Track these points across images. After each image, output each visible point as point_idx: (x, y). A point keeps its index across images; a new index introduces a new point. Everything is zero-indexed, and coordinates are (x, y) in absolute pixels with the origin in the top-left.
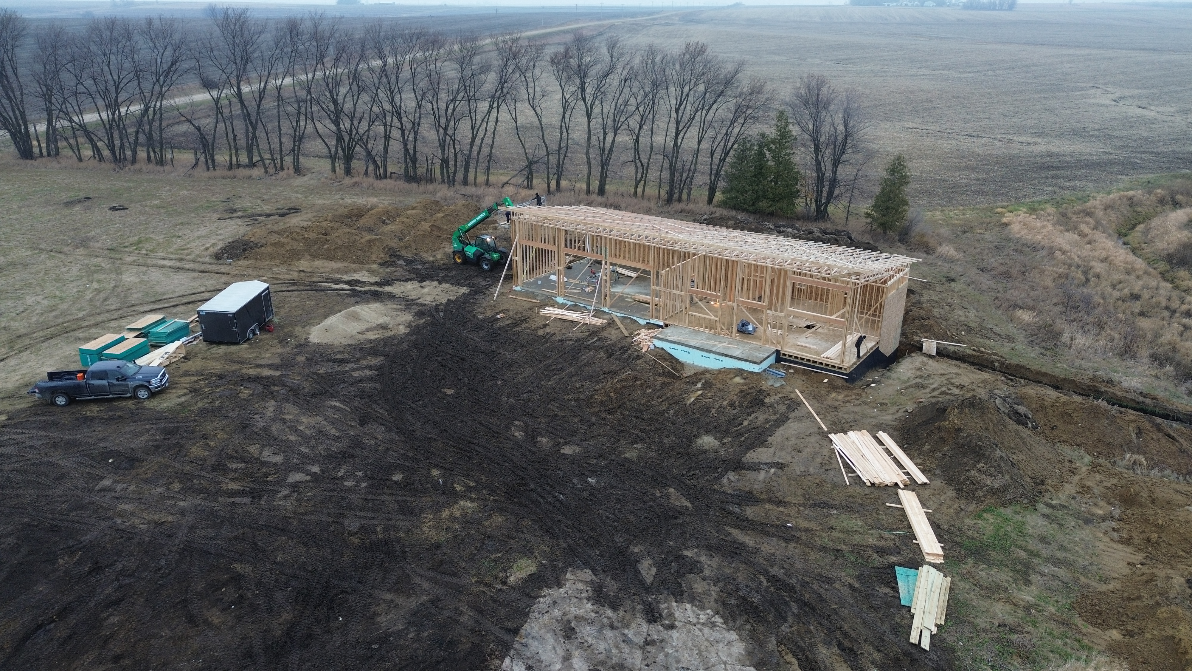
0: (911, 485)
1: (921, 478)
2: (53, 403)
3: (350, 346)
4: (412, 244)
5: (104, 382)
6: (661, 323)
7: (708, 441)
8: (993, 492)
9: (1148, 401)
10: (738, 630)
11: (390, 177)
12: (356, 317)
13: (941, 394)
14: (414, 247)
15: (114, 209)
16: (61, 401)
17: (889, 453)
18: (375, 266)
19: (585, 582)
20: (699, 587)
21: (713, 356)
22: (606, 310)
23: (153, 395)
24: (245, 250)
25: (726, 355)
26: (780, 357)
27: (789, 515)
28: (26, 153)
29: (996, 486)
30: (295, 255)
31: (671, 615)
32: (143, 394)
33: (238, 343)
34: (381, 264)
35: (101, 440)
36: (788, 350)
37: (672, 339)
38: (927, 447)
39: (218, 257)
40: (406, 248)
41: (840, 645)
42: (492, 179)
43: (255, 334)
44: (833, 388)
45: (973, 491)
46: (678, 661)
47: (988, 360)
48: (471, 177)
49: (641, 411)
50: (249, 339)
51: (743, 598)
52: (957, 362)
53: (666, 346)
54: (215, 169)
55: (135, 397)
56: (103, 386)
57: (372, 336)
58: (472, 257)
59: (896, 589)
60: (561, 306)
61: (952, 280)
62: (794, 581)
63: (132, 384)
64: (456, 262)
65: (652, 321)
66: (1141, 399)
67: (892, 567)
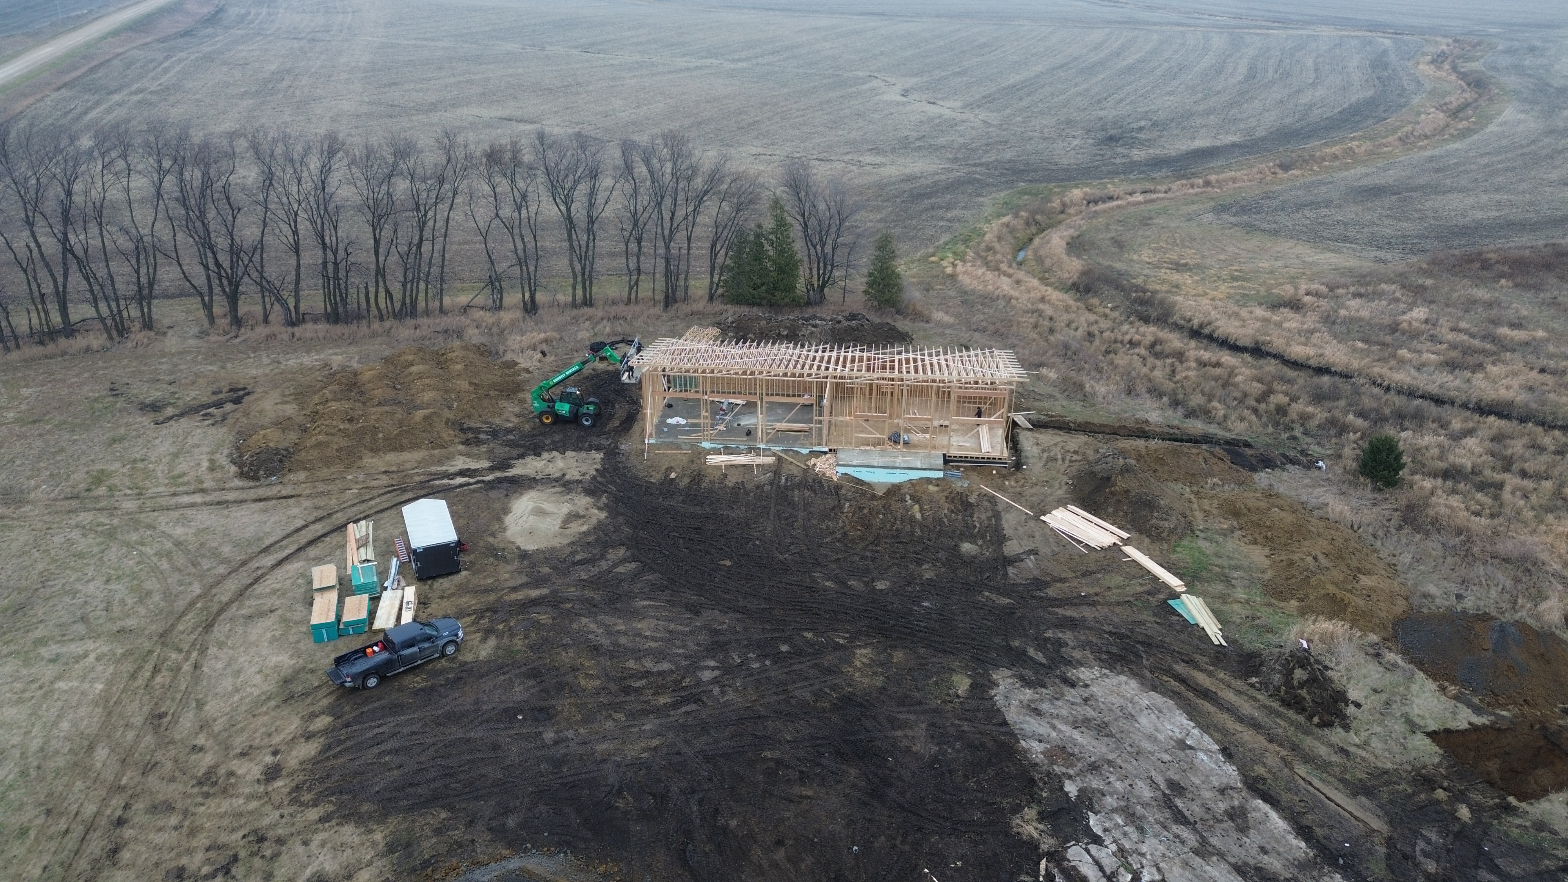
0: (1126, 542)
1: (1125, 535)
3: (572, 544)
5: (415, 649)
6: (826, 449)
7: (967, 547)
9: (1176, 431)
10: (1122, 672)
12: (543, 512)
13: (1071, 462)
16: (372, 682)
17: (1089, 520)
18: (461, 448)
19: (1010, 677)
20: (1077, 654)
21: (898, 471)
22: (761, 446)
25: (911, 468)
26: (947, 460)
27: (1076, 587)
29: (1170, 526)
30: (349, 454)
31: (1078, 678)
32: (450, 649)
33: (458, 572)
34: (465, 444)
35: (476, 703)
36: (953, 452)
37: (855, 463)
39: (248, 477)
40: (466, 417)
41: (1183, 661)
44: (1005, 476)
45: (1160, 534)
46: (1113, 704)
47: (1064, 422)
49: (897, 536)
51: (1108, 653)
53: (850, 471)
55: (443, 655)
56: (415, 653)
57: (579, 528)
58: (566, 415)
59: (1180, 615)
60: (717, 452)
62: (1123, 631)
63: (441, 643)
65: (815, 449)
66: (1172, 431)
67: (1165, 601)
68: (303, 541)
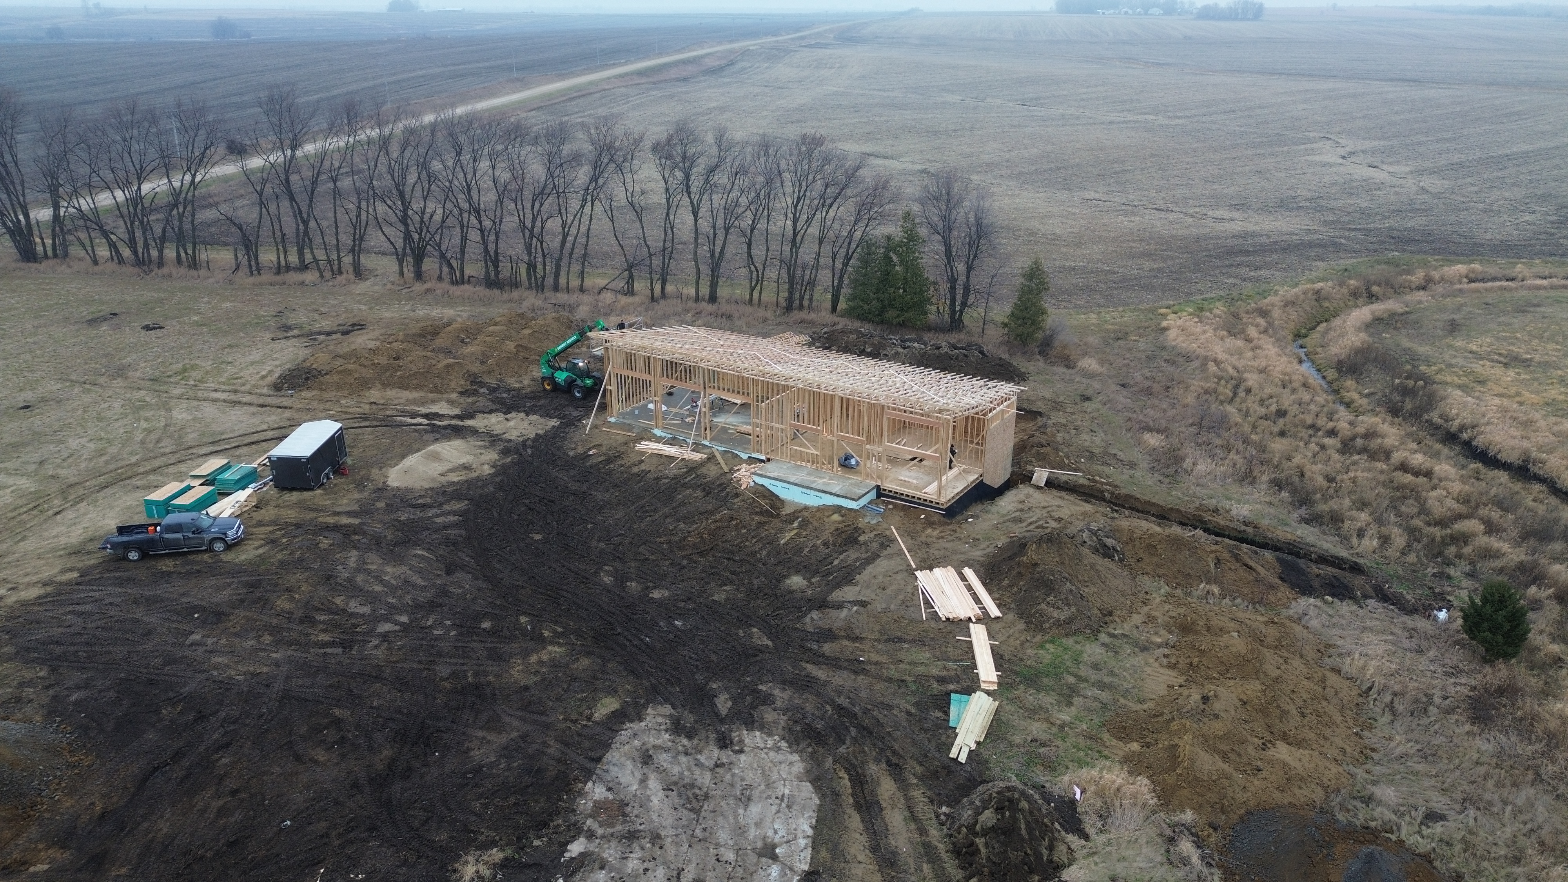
0: (984, 619)
1: (994, 611)
2: (125, 558)
3: (432, 489)
4: (496, 368)
5: (179, 536)
6: (763, 458)
7: (796, 581)
8: (1059, 624)
9: (1250, 530)
10: (800, 752)
11: (469, 282)
12: (436, 457)
13: (1037, 527)
14: (497, 372)
15: (147, 328)
16: (133, 555)
17: (969, 588)
18: (454, 396)
19: (665, 716)
20: (770, 716)
21: (812, 492)
22: (707, 443)
23: (229, 547)
24: (307, 379)
25: (825, 492)
26: (880, 493)
27: (863, 650)
28: (28, 254)
29: (1062, 618)
30: (365, 384)
31: (741, 742)
32: (219, 546)
33: (312, 489)
34: (461, 393)
35: (183, 595)
36: (889, 485)
37: (772, 475)
38: (1006, 582)
39: (277, 387)
40: (489, 373)
41: (889, 763)
42: (588, 282)
43: (329, 478)
44: (930, 523)
45: (1041, 623)
46: (743, 780)
48: (562, 281)
49: (732, 553)
50: (323, 484)
51: (808, 725)
52: (1064, 494)
53: (766, 483)
54: (259, 274)
55: (210, 550)
56: (178, 540)
57: (454, 477)
58: (562, 383)
59: (947, 714)
60: (659, 440)
61: (1088, 399)
62: (857, 709)
63: (207, 537)
64: (545, 389)
65: (754, 455)
66: (1243, 528)
67: (948, 694)
68: (246, 442)
